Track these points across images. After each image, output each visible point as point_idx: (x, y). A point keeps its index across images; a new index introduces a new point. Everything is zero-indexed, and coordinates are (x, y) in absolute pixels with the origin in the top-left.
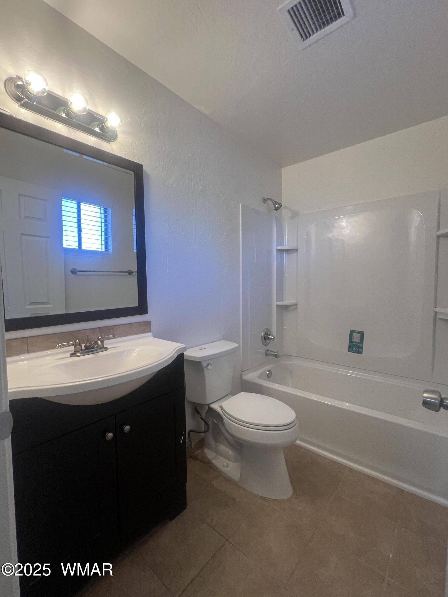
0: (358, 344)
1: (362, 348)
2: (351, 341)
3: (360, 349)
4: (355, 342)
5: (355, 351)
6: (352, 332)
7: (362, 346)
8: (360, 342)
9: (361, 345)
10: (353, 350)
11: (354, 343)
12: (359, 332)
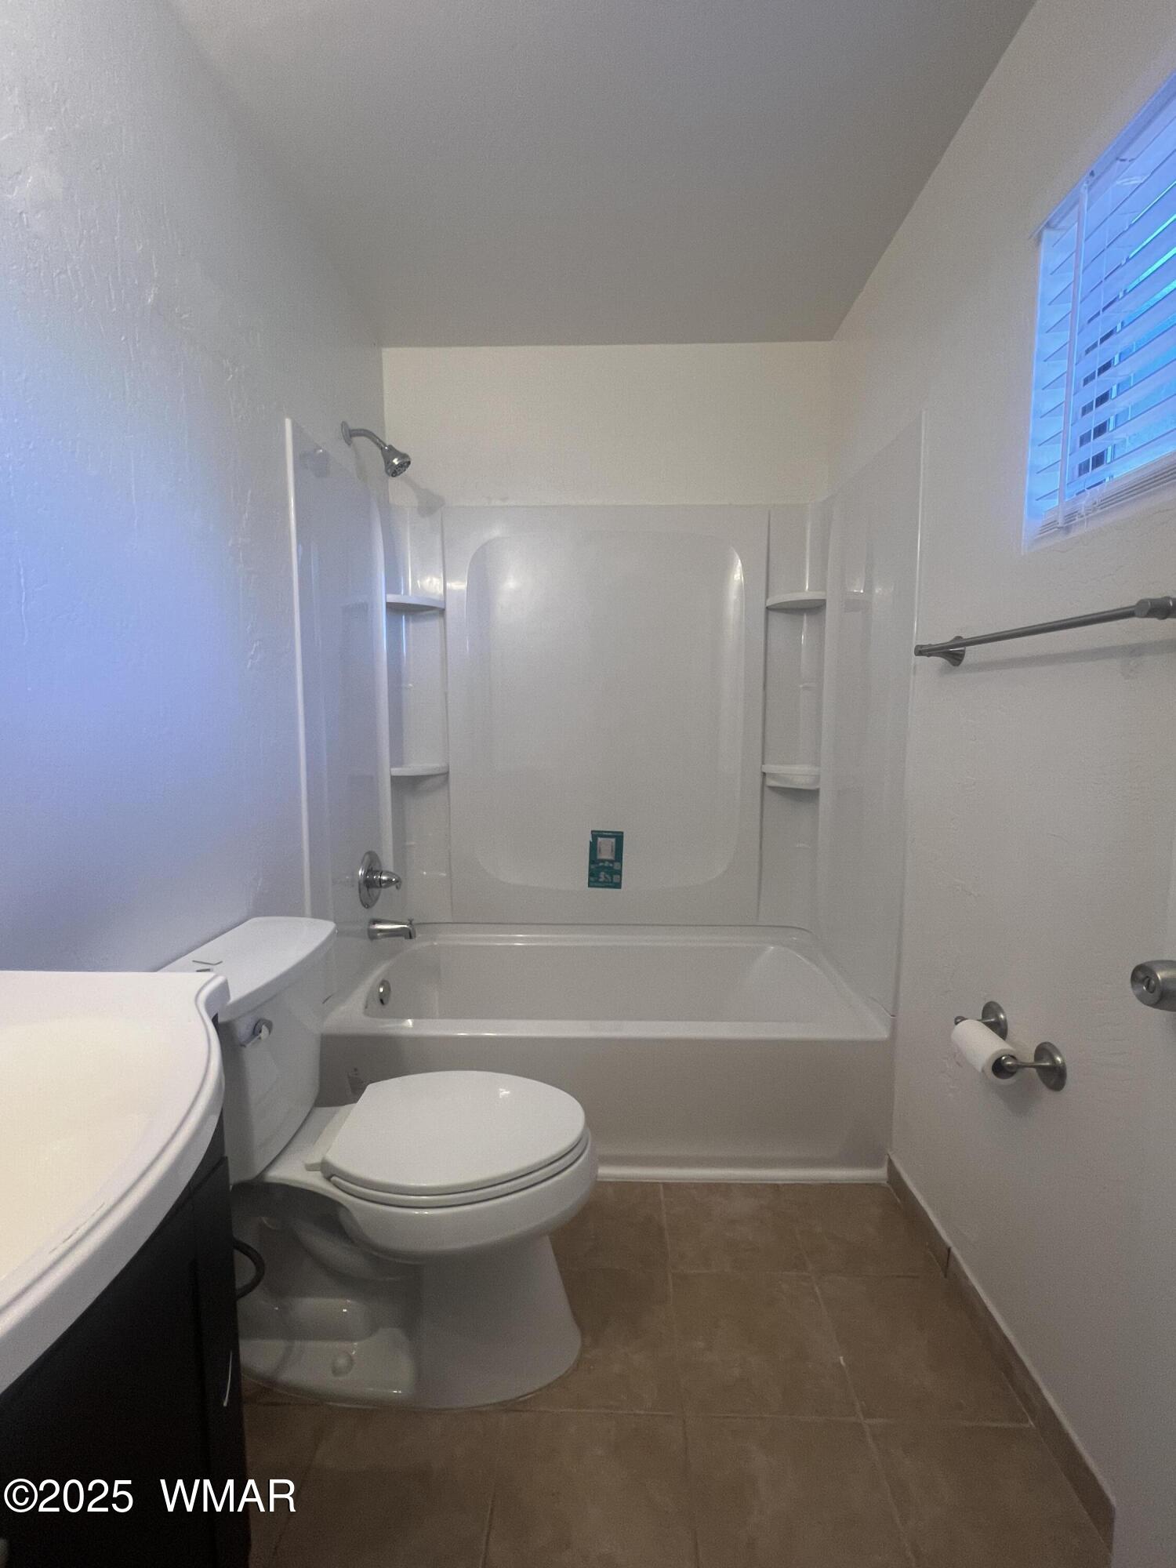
0: (611, 865)
1: (619, 873)
2: (593, 859)
3: (614, 876)
4: (603, 861)
5: (604, 882)
6: (596, 835)
7: (619, 868)
8: (616, 857)
9: (616, 866)
10: (601, 880)
11: (601, 864)
12: (610, 834)
